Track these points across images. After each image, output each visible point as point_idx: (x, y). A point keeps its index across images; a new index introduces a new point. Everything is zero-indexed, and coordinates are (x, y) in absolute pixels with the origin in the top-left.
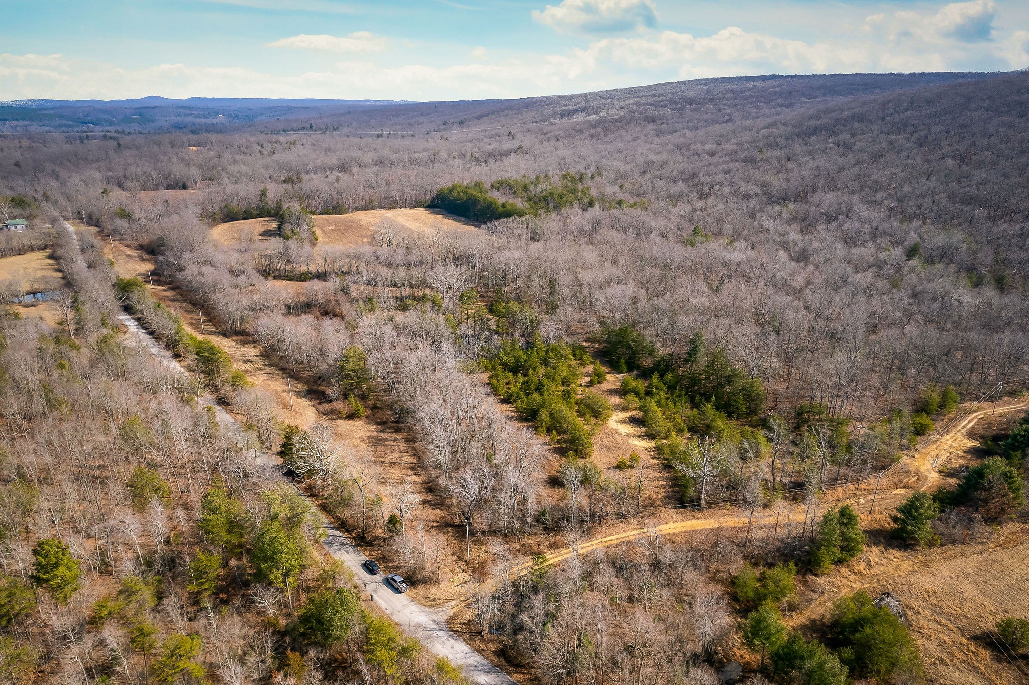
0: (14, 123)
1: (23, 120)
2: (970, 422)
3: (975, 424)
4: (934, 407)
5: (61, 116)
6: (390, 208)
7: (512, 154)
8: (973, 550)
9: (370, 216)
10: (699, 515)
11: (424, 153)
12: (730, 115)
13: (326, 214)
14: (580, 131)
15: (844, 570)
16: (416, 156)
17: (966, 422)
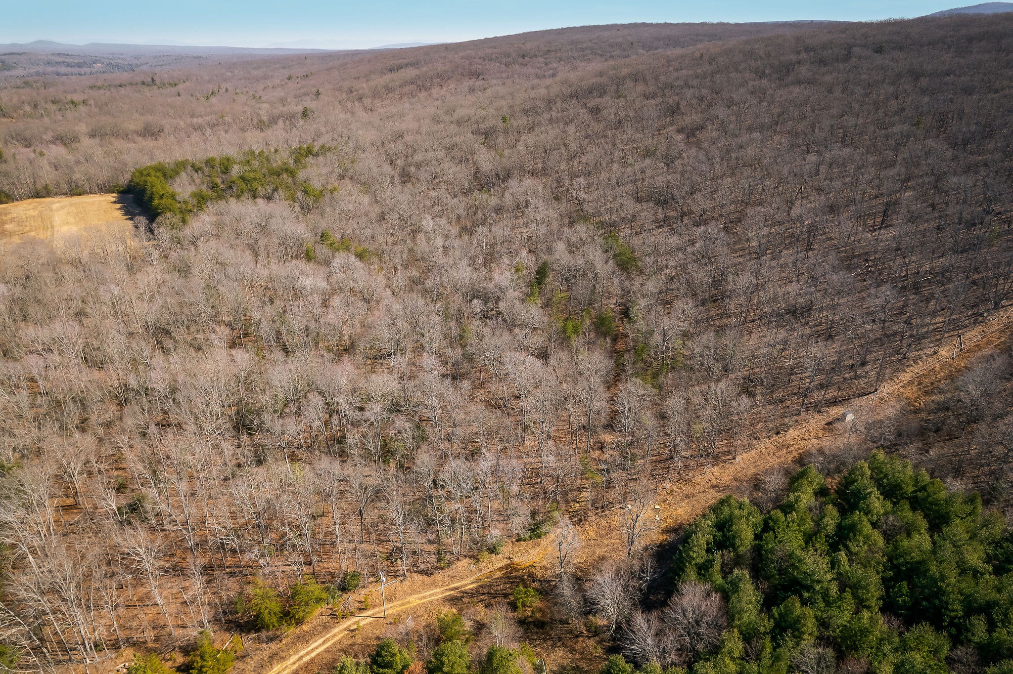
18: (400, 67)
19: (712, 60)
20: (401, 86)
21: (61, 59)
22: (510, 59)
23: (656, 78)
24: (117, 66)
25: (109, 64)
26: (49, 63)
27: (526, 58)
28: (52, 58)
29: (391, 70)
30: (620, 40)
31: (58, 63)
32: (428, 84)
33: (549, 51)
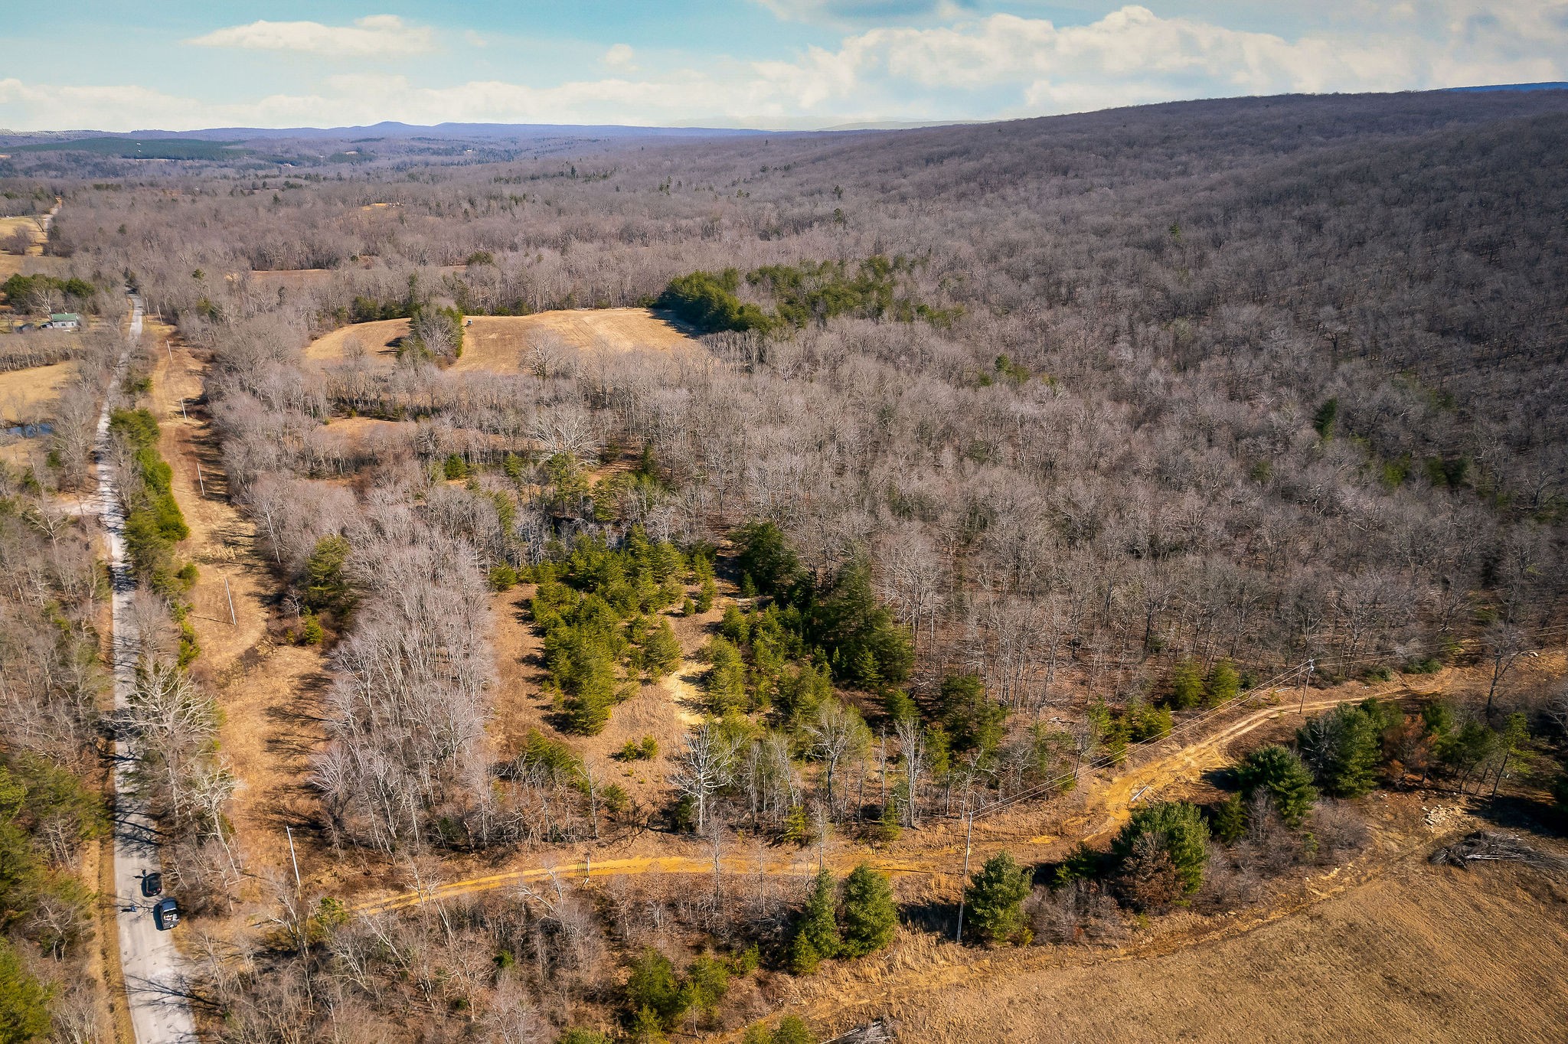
0: (189, 163)
1: (200, 158)
2: (1249, 724)
3: (1256, 729)
4: (1193, 694)
5: (252, 153)
6: (597, 307)
7: (816, 225)
8: (1083, 955)
9: (559, 319)
10: (690, 848)
11: (698, 219)
12: (1185, 164)
13: (500, 314)
14: (943, 188)
15: (844, 971)
16: (684, 223)
17: (1244, 723)
18: (941, 159)
19: (1485, 150)
20: (957, 183)
21: (425, 145)
22: (1111, 149)
23: (1395, 177)
24: (491, 152)
25: (482, 151)
26: (411, 151)
27: (1136, 148)
28: (414, 143)
29: (929, 161)
30: (1280, 121)
31: (422, 151)
32: (993, 181)
33: (1168, 137)
